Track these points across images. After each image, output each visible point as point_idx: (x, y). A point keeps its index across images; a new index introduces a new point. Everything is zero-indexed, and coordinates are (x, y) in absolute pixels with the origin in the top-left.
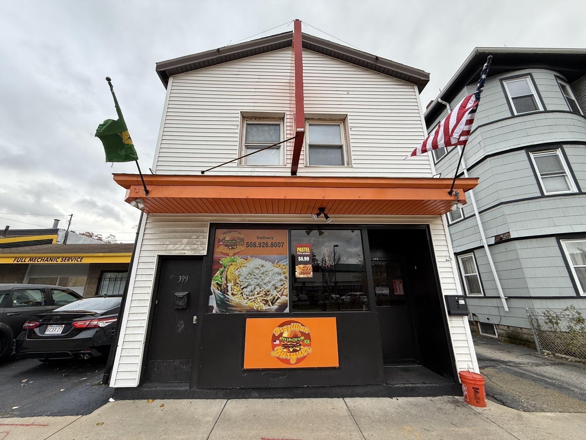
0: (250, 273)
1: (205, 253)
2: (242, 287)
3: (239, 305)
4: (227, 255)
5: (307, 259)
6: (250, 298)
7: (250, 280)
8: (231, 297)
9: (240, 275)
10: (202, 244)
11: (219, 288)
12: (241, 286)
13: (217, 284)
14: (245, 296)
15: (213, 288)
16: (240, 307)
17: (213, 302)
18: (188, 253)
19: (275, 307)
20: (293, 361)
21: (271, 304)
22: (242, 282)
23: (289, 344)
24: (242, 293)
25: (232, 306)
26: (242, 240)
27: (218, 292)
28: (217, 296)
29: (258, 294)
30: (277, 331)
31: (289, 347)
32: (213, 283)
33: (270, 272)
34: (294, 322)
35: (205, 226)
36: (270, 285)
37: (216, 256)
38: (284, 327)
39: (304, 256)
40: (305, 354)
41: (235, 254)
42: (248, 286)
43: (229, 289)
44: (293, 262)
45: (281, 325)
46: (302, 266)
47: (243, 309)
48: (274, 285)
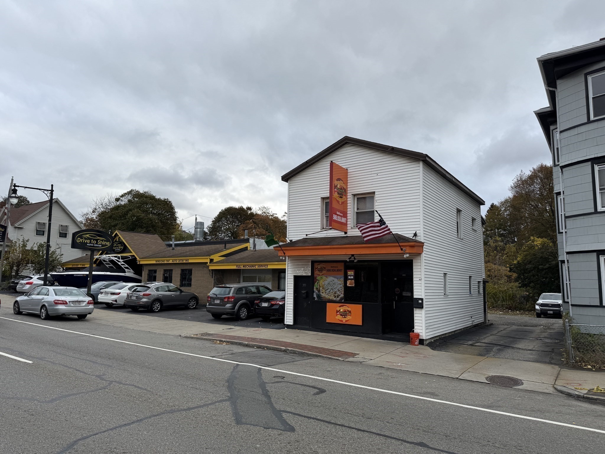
0: (328, 284)
1: (310, 274)
2: (325, 290)
3: (325, 297)
4: (319, 275)
5: (352, 277)
6: (329, 294)
7: (328, 287)
8: (322, 294)
9: (324, 284)
10: (309, 270)
13: (316, 288)
14: (327, 294)
15: (315, 290)
17: (315, 296)
18: (304, 274)
19: (339, 299)
20: (344, 321)
21: (337, 298)
22: (326, 287)
23: (343, 314)
24: (325, 292)
25: (322, 298)
26: (325, 268)
27: (317, 291)
28: (316, 293)
29: (332, 293)
30: (338, 309)
31: (343, 316)
32: (315, 287)
33: (337, 283)
34: (345, 305)
35: (309, 262)
36: (337, 289)
37: (315, 275)
39: (351, 276)
40: (349, 319)
41: (322, 275)
42: (328, 289)
43: (321, 290)
44: (346, 279)
45: (340, 307)
46: (350, 281)
47: (326, 299)
48: (338, 289)
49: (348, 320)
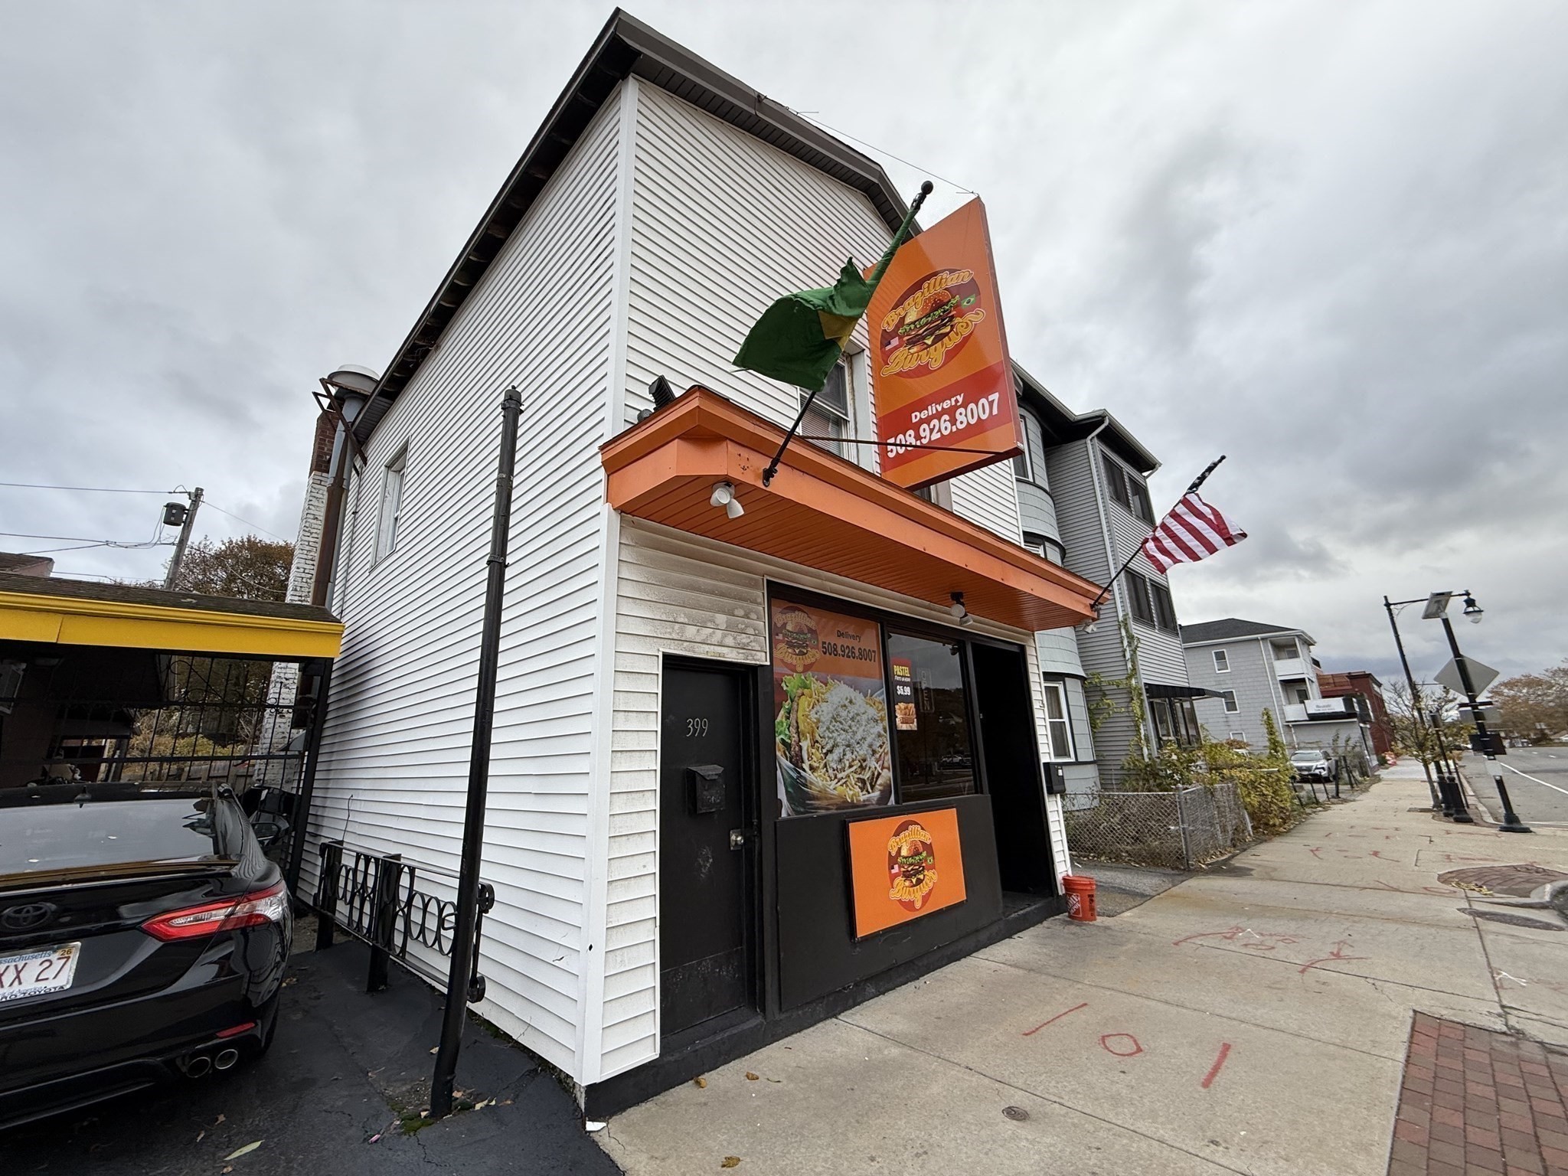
0: (833, 718)
1: (764, 659)
2: (824, 751)
3: (823, 794)
5: (907, 691)
7: (835, 735)
8: (809, 775)
9: (818, 721)
10: (759, 634)
11: (788, 755)
12: (822, 748)
13: (784, 739)
14: (830, 771)
15: (779, 754)
16: (826, 798)
17: (780, 790)
18: (731, 656)
19: (876, 794)
20: (918, 904)
21: (870, 790)
22: (824, 737)
23: (910, 869)
24: (825, 766)
26: (814, 634)
27: (786, 763)
28: (785, 774)
29: (850, 766)
30: (892, 845)
31: (911, 876)
32: (777, 739)
33: (863, 717)
34: (910, 823)
35: (758, 586)
36: (865, 746)
38: (901, 836)
39: (903, 684)
40: (931, 885)
42: (833, 746)
43: (805, 756)
44: (892, 697)
45: (898, 832)
46: (902, 706)
47: (831, 802)
48: (870, 746)
49: (931, 892)
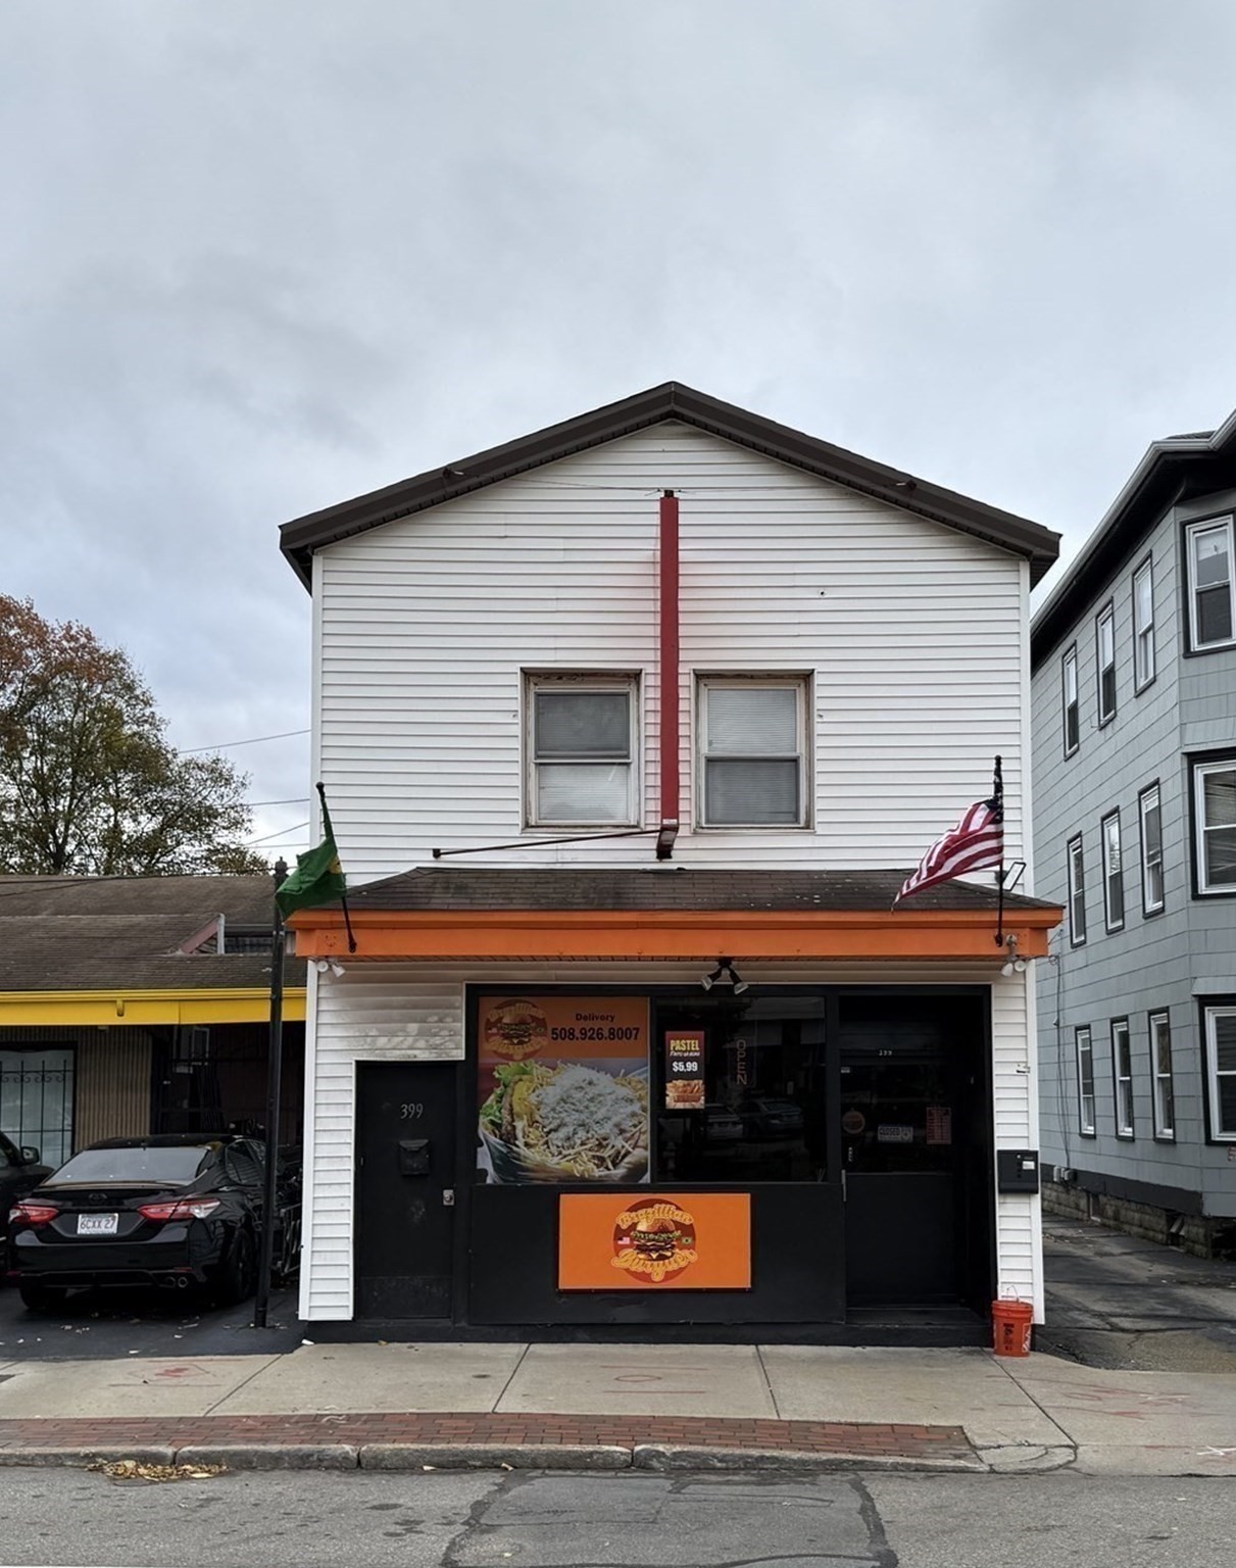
0: (563, 1100)
1: (460, 1055)
2: (545, 1130)
3: (542, 1168)
5: (693, 1066)
6: (565, 1152)
7: (564, 1115)
8: (523, 1151)
9: (540, 1103)
10: (454, 1034)
11: (497, 1132)
12: (544, 1127)
13: (492, 1122)
14: (554, 1149)
15: (484, 1131)
16: (545, 1171)
17: (485, 1161)
18: (423, 1056)
19: (621, 1171)
20: (657, 1278)
21: (611, 1166)
22: (547, 1118)
23: (649, 1244)
24: (546, 1143)
25: (527, 1170)
26: (541, 1023)
27: (493, 1139)
28: (492, 1148)
29: (583, 1144)
30: (625, 1219)
31: (651, 1250)
32: (483, 1120)
33: (609, 1097)
34: (661, 1202)
35: (454, 992)
36: (608, 1126)
37: (484, 1060)
38: (640, 1212)
39: (685, 1060)
40: (683, 1264)
41: (527, 1056)
42: (559, 1126)
43: (519, 1134)
44: (661, 1074)
45: (634, 1208)
46: (680, 1083)
47: (553, 1175)
48: (617, 1125)
49: (681, 1270)
